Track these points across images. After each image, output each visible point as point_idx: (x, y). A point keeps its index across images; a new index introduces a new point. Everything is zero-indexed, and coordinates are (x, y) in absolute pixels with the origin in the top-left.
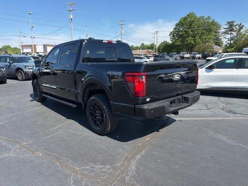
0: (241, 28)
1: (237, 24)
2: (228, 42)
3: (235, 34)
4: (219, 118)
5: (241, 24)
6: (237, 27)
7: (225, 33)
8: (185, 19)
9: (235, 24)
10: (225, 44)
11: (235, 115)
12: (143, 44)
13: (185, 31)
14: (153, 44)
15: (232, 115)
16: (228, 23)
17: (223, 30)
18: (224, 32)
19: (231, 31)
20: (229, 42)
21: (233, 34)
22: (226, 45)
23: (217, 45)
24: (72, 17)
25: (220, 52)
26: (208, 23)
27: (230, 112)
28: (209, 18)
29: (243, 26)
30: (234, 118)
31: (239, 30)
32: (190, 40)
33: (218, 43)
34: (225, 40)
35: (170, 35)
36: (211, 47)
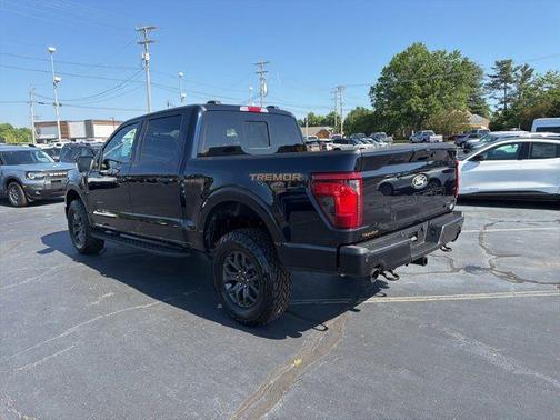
0: (528, 75)
1: (518, 68)
2: (500, 106)
3: (514, 88)
4: (483, 296)
5: (526, 68)
6: (519, 72)
7: (494, 86)
8: (403, 56)
9: (513, 66)
10: (494, 110)
11: (521, 285)
12: (311, 116)
13: (404, 84)
14: (333, 114)
15: (512, 285)
16: (497, 64)
17: (489, 81)
18: (490, 85)
19: (505, 82)
20: (502, 106)
21: (509, 88)
22: (496, 114)
23: (477, 113)
24: (148, 58)
25: (484, 128)
26: (454, 65)
27: (508, 276)
28: (456, 54)
29: (532, 70)
30: (518, 294)
31: (523, 80)
32: (415, 103)
33: (478, 109)
34: (494, 102)
35: (371, 92)
36: (464, 119)
